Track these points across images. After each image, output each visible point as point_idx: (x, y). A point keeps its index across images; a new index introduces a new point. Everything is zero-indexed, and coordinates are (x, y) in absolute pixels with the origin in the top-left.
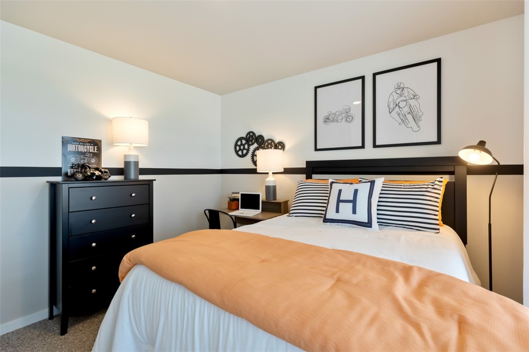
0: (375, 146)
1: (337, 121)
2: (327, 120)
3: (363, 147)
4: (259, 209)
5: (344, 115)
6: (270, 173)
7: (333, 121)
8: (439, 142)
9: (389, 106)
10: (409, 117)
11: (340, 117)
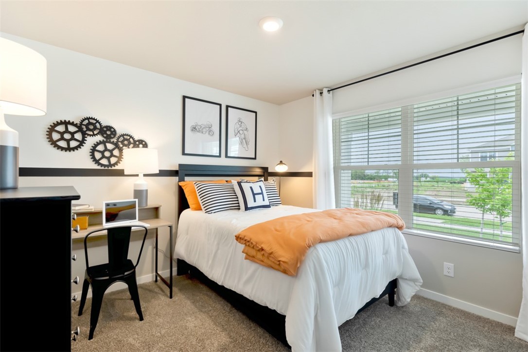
0: (226, 156)
1: (202, 132)
2: (194, 129)
3: (220, 156)
4: (135, 219)
5: (207, 129)
6: (141, 175)
7: (199, 131)
8: (255, 158)
9: (235, 131)
10: (244, 141)
11: (204, 130)
